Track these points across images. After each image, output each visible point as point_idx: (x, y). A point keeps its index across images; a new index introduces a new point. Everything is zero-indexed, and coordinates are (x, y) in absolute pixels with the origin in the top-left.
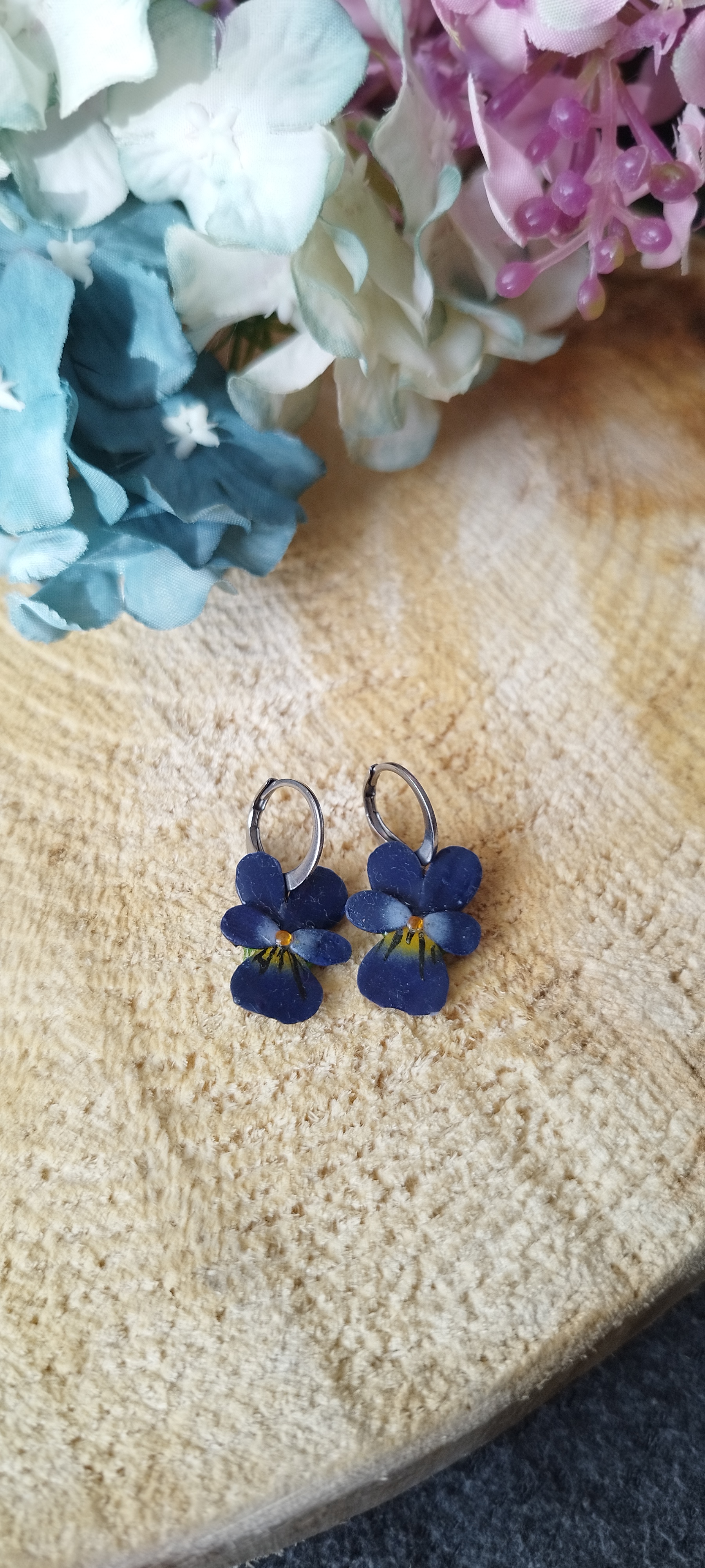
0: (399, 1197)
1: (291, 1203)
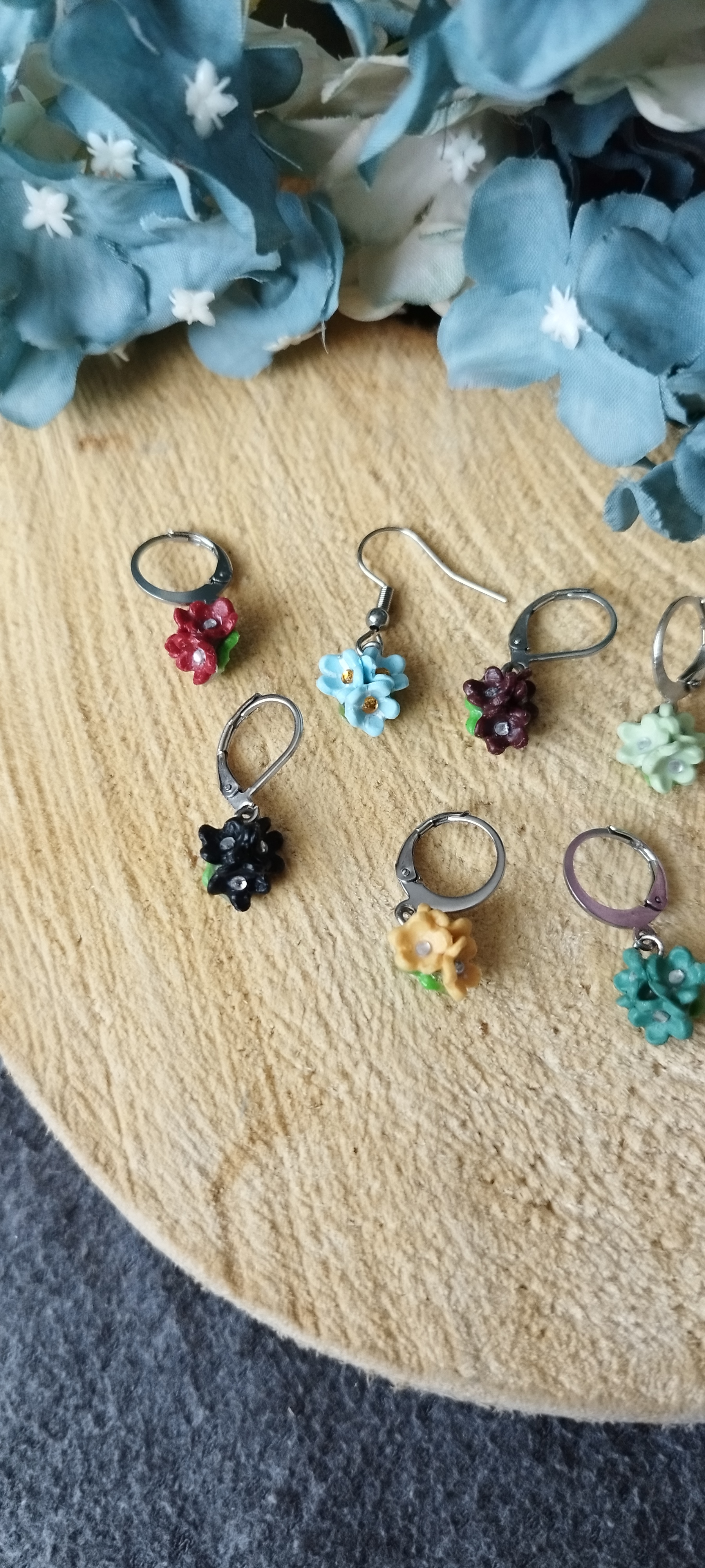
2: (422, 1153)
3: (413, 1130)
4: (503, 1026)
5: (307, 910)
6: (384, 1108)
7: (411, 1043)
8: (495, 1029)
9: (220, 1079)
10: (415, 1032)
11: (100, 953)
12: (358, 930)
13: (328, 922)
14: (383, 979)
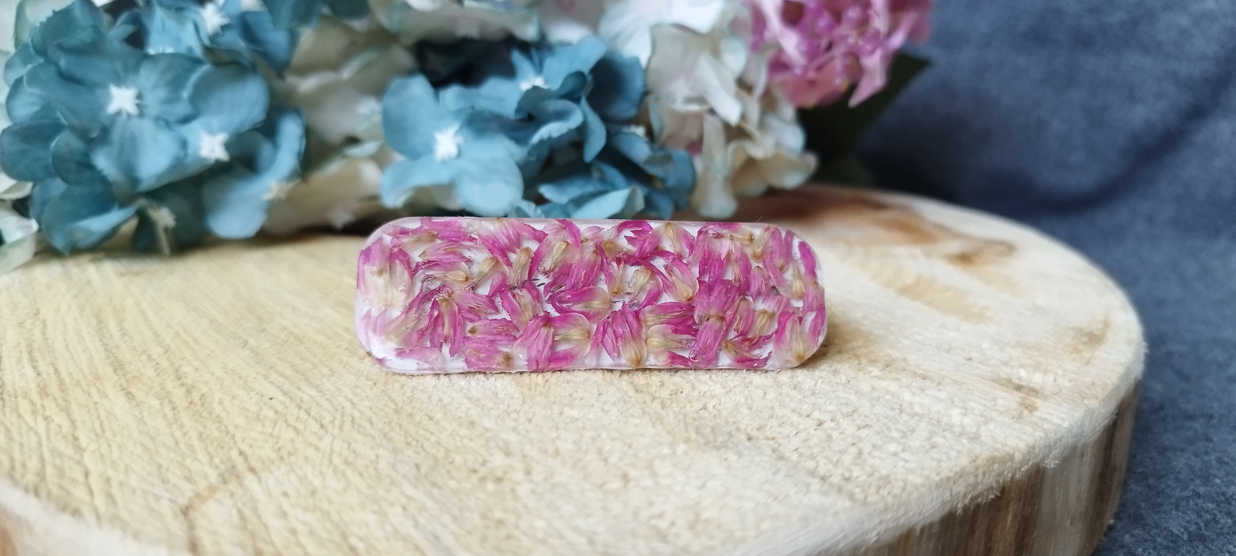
0: (828, 425)
1: (756, 425)
2: (383, 466)
3: (374, 458)
4: (445, 413)
5: (278, 387)
6: (346, 452)
7: (368, 425)
8: (439, 416)
9: (196, 459)
10: (371, 423)
11: (93, 422)
12: (320, 392)
13: (296, 391)
14: (343, 408)
